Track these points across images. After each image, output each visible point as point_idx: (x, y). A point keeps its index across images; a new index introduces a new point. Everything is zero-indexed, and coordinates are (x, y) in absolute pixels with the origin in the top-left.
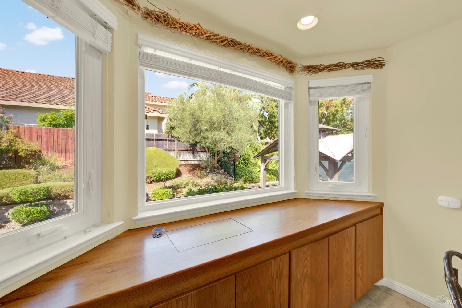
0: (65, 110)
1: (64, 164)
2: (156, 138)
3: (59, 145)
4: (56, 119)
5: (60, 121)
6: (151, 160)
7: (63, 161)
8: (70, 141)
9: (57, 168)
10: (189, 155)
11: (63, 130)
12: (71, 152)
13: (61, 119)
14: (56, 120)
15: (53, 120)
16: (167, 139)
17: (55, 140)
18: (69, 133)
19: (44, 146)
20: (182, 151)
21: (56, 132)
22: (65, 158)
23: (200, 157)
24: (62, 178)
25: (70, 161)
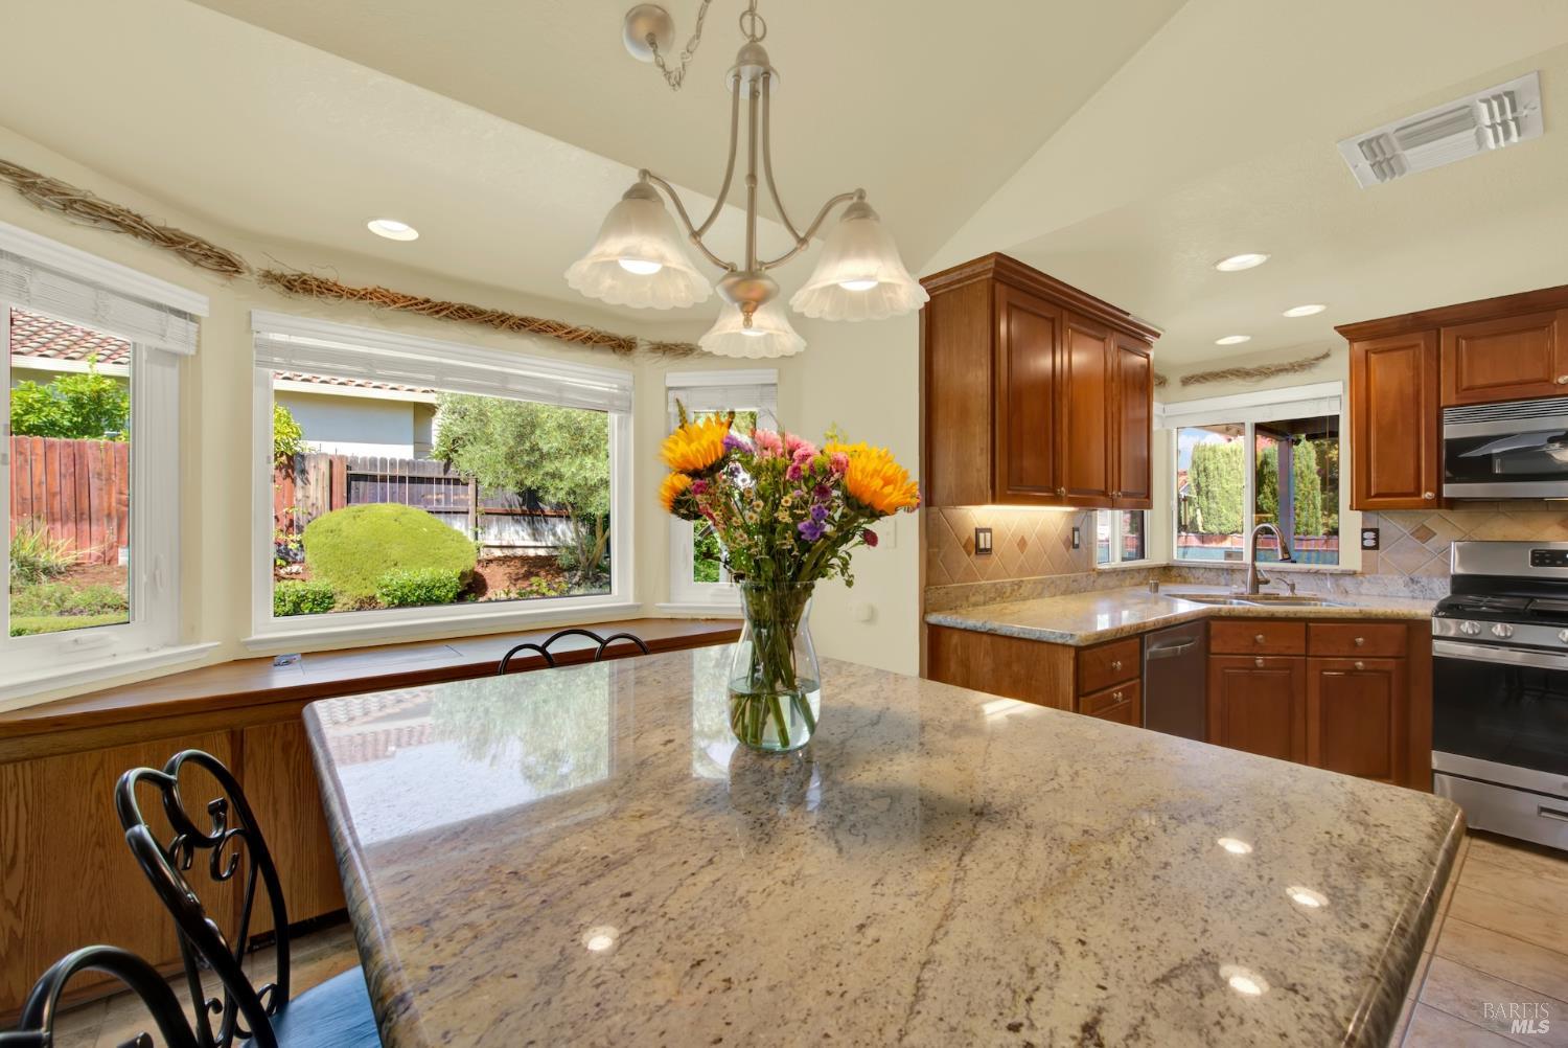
0: (74, 374)
1: (70, 560)
2: (402, 474)
3: (54, 495)
4: (37, 406)
6: (380, 545)
7: (69, 549)
8: (95, 483)
9: (47, 571)
10: (519, 528)
11: (68, 445)
12: (98, 520)
13: (59, 407)
14: (40, 411)
15: (29, 409)
16: (442, 475)
17: (36, 480)
18: (90, 454)
20: (495, 517)
21: (40, 450)
22: (74, 537)
23: (554, 534)
24: (68, 605)
25: (95, 549)
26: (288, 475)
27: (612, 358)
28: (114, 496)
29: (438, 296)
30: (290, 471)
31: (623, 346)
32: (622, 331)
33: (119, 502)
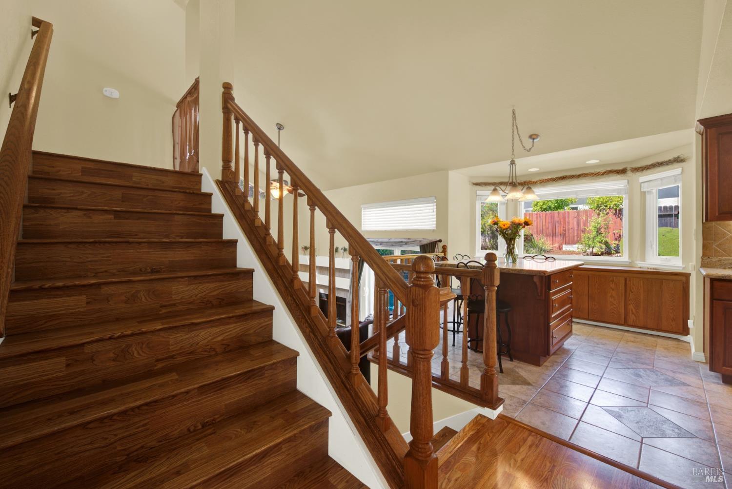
1: (550, 248)
3: (547, 229)
5: (550, 204)
8: (557, 224)
11: (552, 213)
12: (558, 236)
14: (547, 204)
15: (544, 203)
17: (543, 224)
18: (556, 215)
19: (535, 230)
21: (544, 216)
22: (552, 241)
25: (557, 245)
26: (619, 217)
27: (619, 176)
28: (562, 228)
29: (554, 176)
30: (620, 215)
31: (623, 171)
32: (621, 168)
33: (563, 230)
